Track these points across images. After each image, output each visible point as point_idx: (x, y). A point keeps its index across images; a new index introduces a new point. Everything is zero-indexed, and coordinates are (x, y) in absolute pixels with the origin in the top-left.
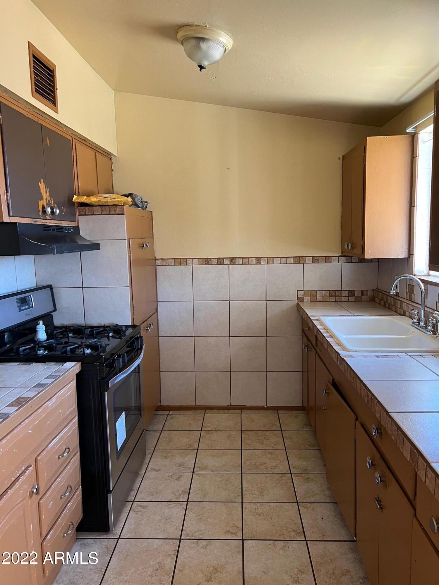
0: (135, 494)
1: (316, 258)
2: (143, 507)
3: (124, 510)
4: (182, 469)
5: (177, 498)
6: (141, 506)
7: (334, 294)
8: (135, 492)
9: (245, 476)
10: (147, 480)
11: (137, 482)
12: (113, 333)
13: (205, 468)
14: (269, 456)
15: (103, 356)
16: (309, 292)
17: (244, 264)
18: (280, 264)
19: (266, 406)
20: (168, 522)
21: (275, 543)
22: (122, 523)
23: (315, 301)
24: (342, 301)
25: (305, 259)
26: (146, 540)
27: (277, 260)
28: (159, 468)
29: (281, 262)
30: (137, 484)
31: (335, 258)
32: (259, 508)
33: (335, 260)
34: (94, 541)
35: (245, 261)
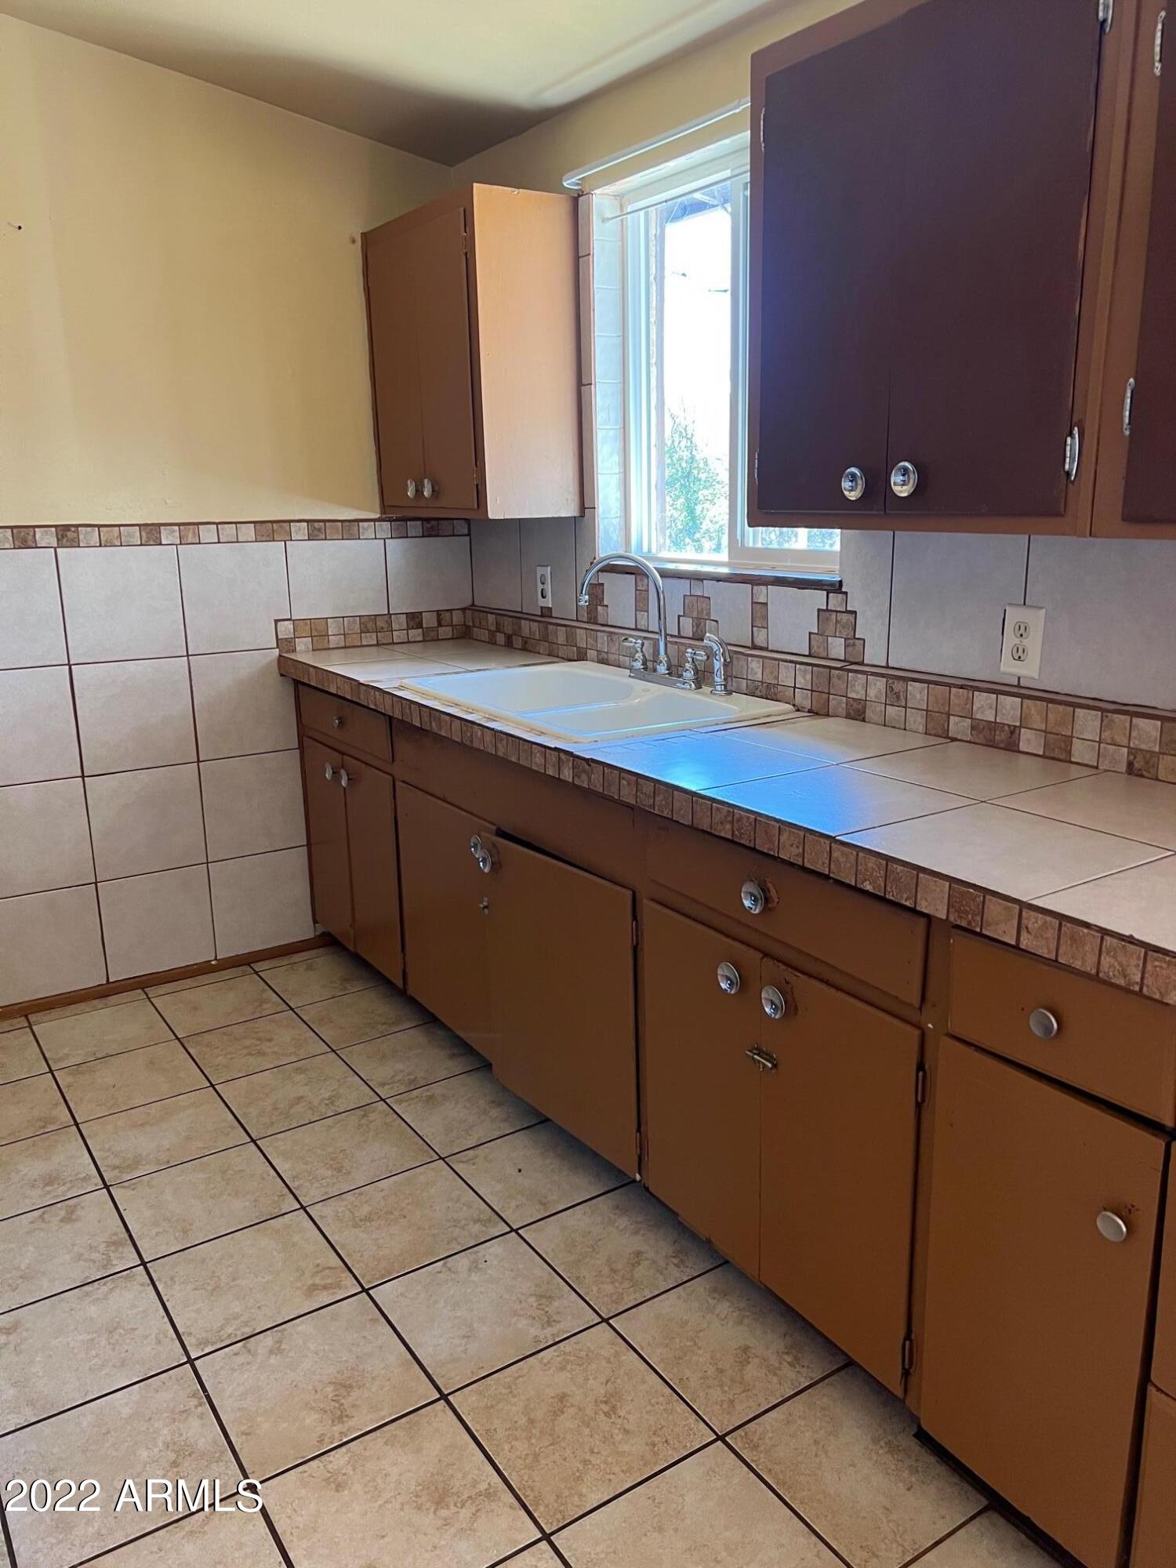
1: (316, 525)
4: (63, 1188)
7: (370, 625)
9: (268, 1144)
13: (137, 1162)
14: (299, 1078)
16: (306, 624)
17: (105, 546)
18: (219, 542)
19: (216, 959)
20: (121, 1337)
21: (449, 1265)
23: (327, 646)
24: (393, 643)
25: (288, 528)
27: (209, 531)
29: (221, 536)
31: (366, 524)
32: (356, 1206)
33: (366, 529)
35: (109, 535)
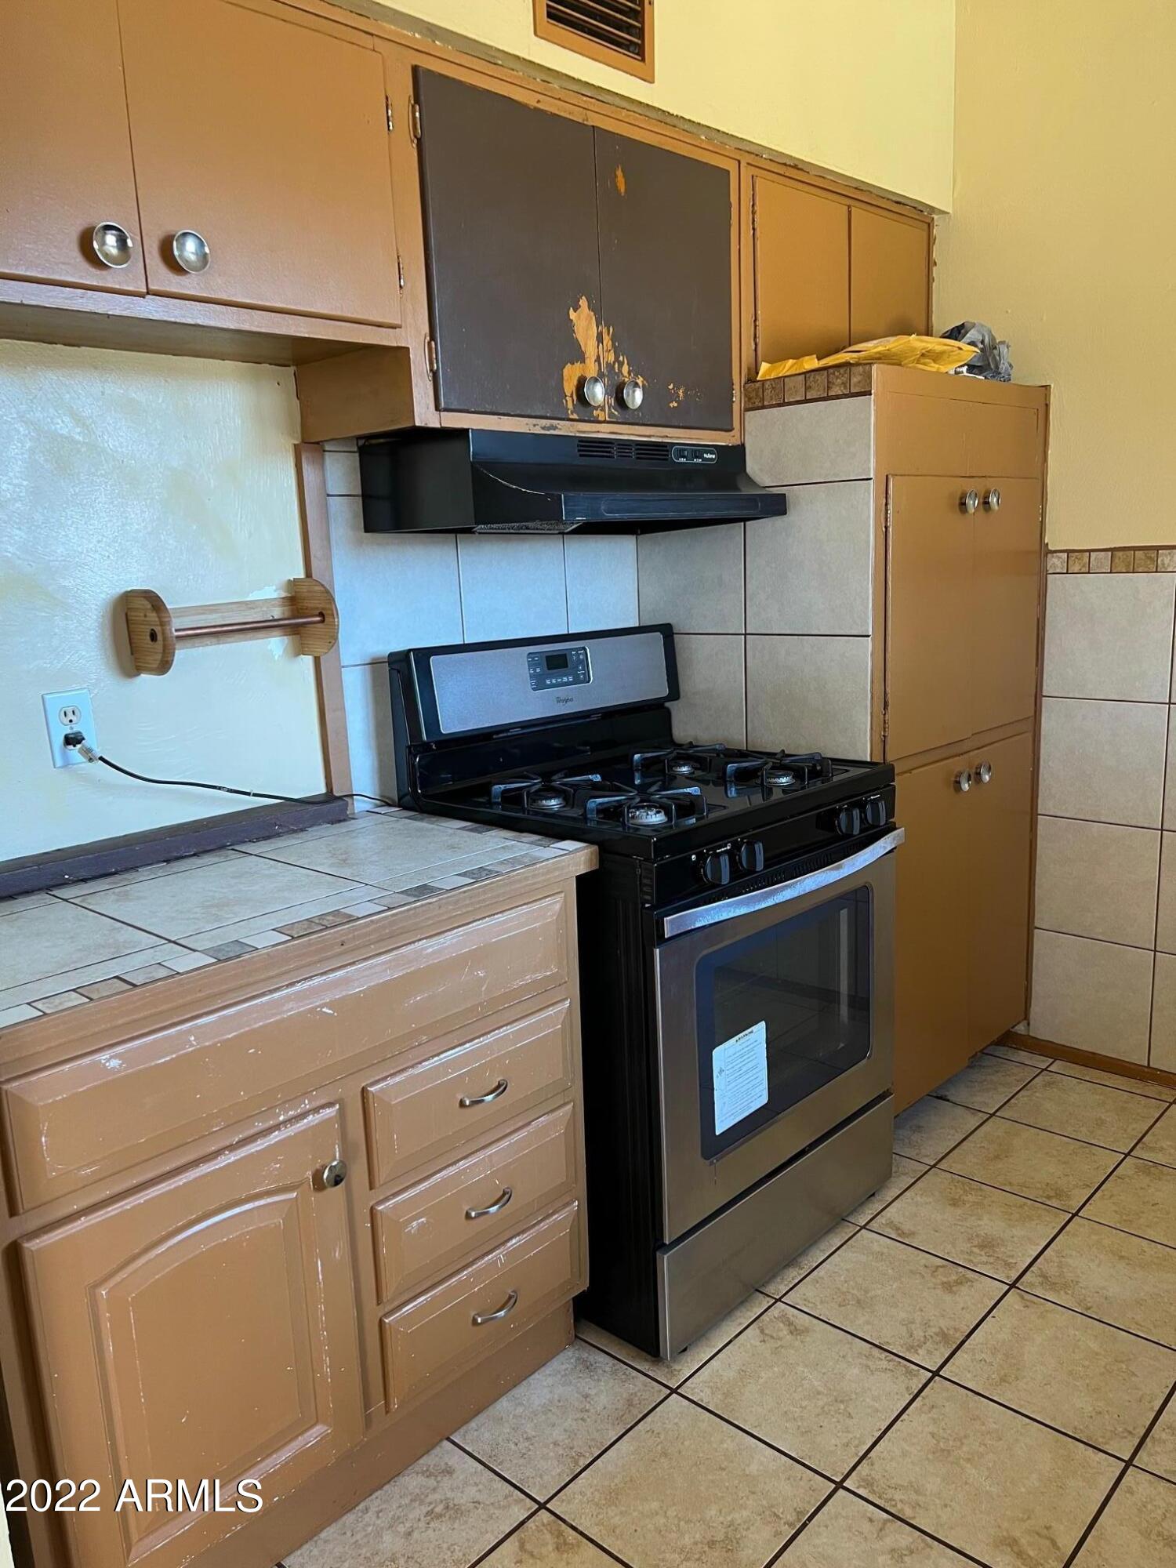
0: (796, 1281)
2: (792, 1328)
3: (738, 1313)
4: (984, 1259)
5: (910, 1348)
6: (790, 1324)
8: (799, 1274)
10: (853, 1252)
11: (823, 1245)
12: (793, 777)
13: (1063, 1287)
15: (652, 837)
20: (836, 1412)
22: (708, 1349)
26: (741, 1433)
28: (912, 1229)
30: (821, 1251)
34: (614, 1365)
